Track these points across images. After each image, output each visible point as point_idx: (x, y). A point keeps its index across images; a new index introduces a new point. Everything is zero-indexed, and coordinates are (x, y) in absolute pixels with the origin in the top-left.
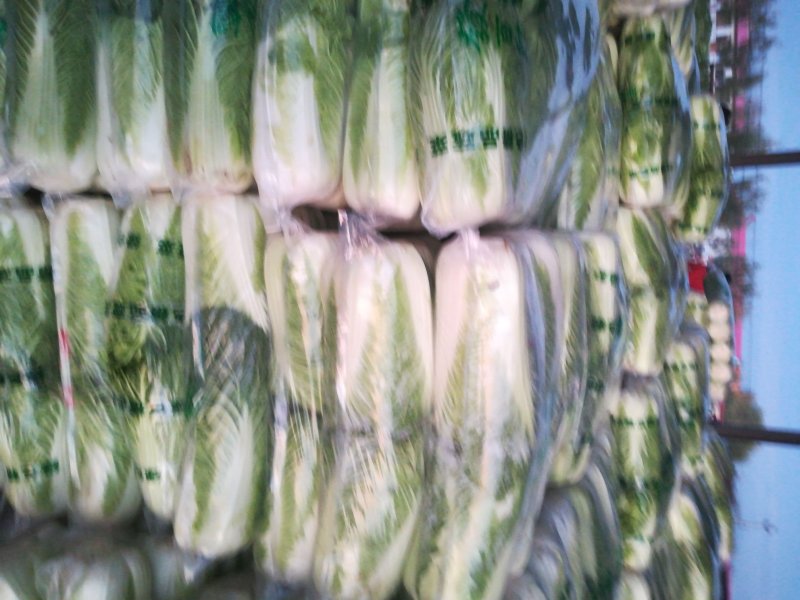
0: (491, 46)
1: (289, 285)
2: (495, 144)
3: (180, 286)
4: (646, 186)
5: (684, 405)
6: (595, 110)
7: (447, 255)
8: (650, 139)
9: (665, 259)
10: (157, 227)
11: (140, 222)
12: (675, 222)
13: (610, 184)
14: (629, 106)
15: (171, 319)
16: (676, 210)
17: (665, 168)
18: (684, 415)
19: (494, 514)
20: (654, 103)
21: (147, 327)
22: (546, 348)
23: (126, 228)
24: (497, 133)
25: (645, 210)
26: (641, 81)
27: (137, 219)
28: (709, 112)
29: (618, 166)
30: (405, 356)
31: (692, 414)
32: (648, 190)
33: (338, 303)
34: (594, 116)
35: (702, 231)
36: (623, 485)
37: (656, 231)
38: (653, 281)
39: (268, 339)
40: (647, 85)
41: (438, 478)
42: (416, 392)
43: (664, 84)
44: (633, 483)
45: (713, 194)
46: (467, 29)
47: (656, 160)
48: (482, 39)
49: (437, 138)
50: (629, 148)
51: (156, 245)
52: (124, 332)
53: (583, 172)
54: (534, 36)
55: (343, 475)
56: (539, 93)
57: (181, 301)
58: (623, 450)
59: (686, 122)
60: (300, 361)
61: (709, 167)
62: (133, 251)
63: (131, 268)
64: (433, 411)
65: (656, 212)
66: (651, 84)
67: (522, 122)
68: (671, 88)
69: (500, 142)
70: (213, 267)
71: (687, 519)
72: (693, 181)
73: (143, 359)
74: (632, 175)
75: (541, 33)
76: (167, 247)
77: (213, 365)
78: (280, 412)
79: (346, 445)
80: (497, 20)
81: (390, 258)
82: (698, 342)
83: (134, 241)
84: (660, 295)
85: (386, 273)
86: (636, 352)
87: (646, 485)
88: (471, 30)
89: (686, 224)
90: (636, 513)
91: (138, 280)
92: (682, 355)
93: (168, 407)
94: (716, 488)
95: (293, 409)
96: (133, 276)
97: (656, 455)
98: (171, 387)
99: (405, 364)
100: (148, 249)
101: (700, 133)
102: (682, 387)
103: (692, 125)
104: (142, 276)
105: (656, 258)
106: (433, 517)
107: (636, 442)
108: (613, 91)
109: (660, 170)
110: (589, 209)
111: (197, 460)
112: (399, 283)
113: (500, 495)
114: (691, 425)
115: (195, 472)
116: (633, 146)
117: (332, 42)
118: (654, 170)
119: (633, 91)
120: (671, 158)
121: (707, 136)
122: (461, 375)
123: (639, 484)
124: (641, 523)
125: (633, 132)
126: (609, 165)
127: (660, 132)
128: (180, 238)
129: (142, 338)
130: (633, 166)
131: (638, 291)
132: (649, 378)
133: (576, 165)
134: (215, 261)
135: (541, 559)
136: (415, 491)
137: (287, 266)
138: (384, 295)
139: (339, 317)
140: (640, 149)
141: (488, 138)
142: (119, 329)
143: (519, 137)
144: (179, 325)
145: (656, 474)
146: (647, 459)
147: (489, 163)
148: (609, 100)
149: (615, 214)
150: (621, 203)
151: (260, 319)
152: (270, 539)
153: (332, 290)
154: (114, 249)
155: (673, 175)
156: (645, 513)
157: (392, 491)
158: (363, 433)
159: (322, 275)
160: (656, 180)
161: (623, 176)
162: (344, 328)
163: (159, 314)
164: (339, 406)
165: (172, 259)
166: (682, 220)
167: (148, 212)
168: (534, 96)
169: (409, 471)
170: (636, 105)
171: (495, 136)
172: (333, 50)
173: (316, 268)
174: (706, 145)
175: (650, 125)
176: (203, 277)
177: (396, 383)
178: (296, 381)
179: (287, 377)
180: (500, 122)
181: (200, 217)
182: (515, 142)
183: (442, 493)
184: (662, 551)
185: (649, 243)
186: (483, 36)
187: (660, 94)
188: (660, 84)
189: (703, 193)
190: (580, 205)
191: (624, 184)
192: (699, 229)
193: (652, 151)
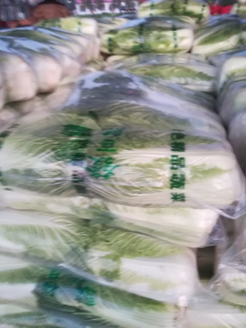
0: (114, 156)
2: (182, 159)
4: (182, 38)
8: (159, 38)
13: (181, 59)
14: (141, 49)
16: (192, 21)
17: (174, 29)
20: (141, 37)
24: (173, 156)
25: (195, 38)
26: (130, 43)
28: (145, 8)
29: (170, 55)
32: (185, 37)
37: (206, 32)
38: (236, 33)
40: (131, 40)
43: (132, 32)
45: (186, 3)
47: (170, 34)
48: (111, 163)
49: (172, 198)
50: (162, 49)
53: (179, 76)
54: (111, 120)
56: (145, 118)
59: (151, 19)
61: (172, 7)
65: (196, 32)
66: (132, 38)
68: (134, 28)
69: (180, 154)
72: (178, 14)
89: (199, 17)
101: (155, 12)
103: (151, 16)
105: (222, 31)
109: (175, 32)
110: (201, 73)
116: (162, 46)
118: (175, 35)
119: (135, 48)
120: (169, 26)
121: (157, 8)
125: (154, 47)
126: (169, 61)
127: (155, 33)
130: (172, 46)
131: (241, 41)
133: (174, 80)
140: (163, 43)
141: (178, 163)
143: (175, 137)
147: (195, 165)
148: (139, 62)
149: (197, 55)
150: (190, 52)
155: (178, 24)
160: (180, 33)
161: (176, 51)
166: (197, 19)
168: (147, 122)
170: (141, 46)
171: (175, 158)
174: (161, 8)
175: (151, 39)
180: (166, 153)
182: (179, 141)
185: (215, 35)
186: (109, 161)
187: (136, 33)
188: (133, 34)
189: (184, 8)
190: (198, 78)
191: (180, 50)
192: (203, 9)
193: (164, 36)
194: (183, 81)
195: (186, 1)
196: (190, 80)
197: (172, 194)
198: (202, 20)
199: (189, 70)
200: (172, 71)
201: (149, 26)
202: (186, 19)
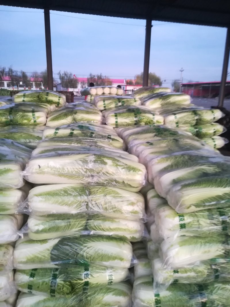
1: (43, 231)
3: (46, 270)
4: (38, 117)
5: (117, 104)
6: (5, 135)
7: (31, 180)
8: (23, 117)
9: (65, 111)
10: (24, 278)
11: (24, 285)
14: (11, 123)
15: (57, 273)
17: (33, 111)
18: (120, 104)
19: (111, 165)
20: (11, 115)
21: (59, 281)
22: (69, 151)
23: (26, 290)
25: (47, 118)
26: (3, 119)
27: (22, 286)
28: (19, 97)
29: (32, 127)
30: (63, 192)
31: (120, 102)
32: (40, 117)
33: (46, 214)
34: (7, 135)
36: (137, 124)
38: (71, 115)
39: (63, 238)
40: (4, 117)
41: (102, 181)
42: (75, 189)
43: (4, 112)
44: (136, 121)
45: (47, 95)
47: (30, 114)
50: (25, 123)
51: (32, 279)
52: (60, 289)
53: (25, 139)
55: (101, 211)
57: (51, 269)
58: (125, 124)
60: (69, 226)
61: (38, 97)
62: (33, 287)
63: (38, 287)
64: (83, 184)
65: (48, 114)
66: (4, 116)
68: (6, 110)
70: (38, 257)
71: (153, 103)
72: (43, 102)
73: (70, 282)
74: (35, 121)
76: (32, 275)
77: (70, 256)
78: (86, 233)
79: (92, 210)
81: (31, 198)
82: (97, 99)
83: (30, 287)
84: (76, 113)
85: (36, 199)
86: (94, 120)
87: (136, 117)
90: (145, 120)
91: (42, 284)
92: (101, 105)
93: (86, 272)
94: (147, 93)
95: (86, 228)
96: (40, 287)
97: (127, 114)
98: (80, 271)
99: (66, 192)
100: (32, 282)
101: (26, 99)
102: (110, 105)
103: (23, 102)
104: (41, 283)
105: (63, 114)
106: (114, 183)
107: (121, 120)
109: (34, 113)
111: (102, 261)
112: (40, 195)
113: (105, 163)
114: (124, 102)
115: (106, 261)
116: (25, 121)
118: (33, 115)
119: (6, 122)
120: (31, 110)
121: (28, 97)
122: (70, 176)
123: (135, 119)
124: (149, 118)
125: (20, 121)
127: (21, 113)
128: (30, 270)
129: (62, 282)
130: (32, 121)
131: (74, 119)
132: (104, 116)
133: (23, 141)
134: (36, 256)
135: (138, 151)
136: (106, 189)
137: (38, 232)
138: (44, 200)
139: (51, 213)
140: (25, 119)
142: (58, 291)
144: (59, 270)
145: (133, 114)
146: (128, 117)
150: (45, 125)
151: (56, 241)
152: (128, 236)
153: (42, 216)
154: (33, 295)
155: (36, 109)
156: (144, 118)
157: (105, 195)
158: (87, 205)
159: (39, 220)
160: (37, 114)
161: (35, 124)
162: (54, 211)
163: (55, 277)
164: (80, 212)
165: (36, 274)
167: (20, 282)
169: (100, 190)
170: (11, 121)
173: (39, 222)
174: (31, 97)
175: (18, 117)
176: (41, 261)
177: (71, 195)
178: (76, 228)
179: (75, 230)
181: (21, 263)
183: (106, 180)
184: (159, 112)
187: (8, 114)
188: (4, 114)
189: (46, 98)
190: (36, 139)
191: (38, 124)
192: (59, 100)
193: (27, 115)
194: (27, 141)
195: (47, 94)
196: (32, 140)
198: (60, 105)
199: (31, 135)
200: (21, 135)
201: (17, 109)
202: (46, 106)
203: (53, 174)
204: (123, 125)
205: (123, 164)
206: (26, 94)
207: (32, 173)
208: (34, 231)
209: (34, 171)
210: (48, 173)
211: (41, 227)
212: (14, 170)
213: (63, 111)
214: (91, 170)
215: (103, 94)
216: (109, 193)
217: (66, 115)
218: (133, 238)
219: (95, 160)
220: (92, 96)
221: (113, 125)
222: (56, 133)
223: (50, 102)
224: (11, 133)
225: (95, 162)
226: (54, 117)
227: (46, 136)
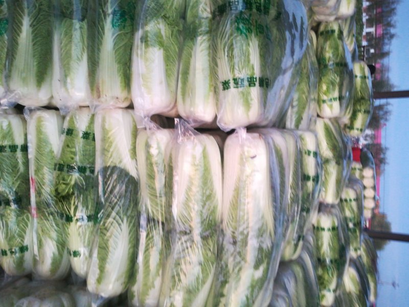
0: (253, 35)
1: (149, 156)
2: (255, 84)
3: (93, 155)
4: (331, 107)
5: (351, 220)
6: (305, 68)
7: (230, 141)
8: (333, 84)
9: (341, 145)
10: (82, 125)
11: (73, 122)
12: (345, 125)
13: (313, 105)
14: (322, 67)
15: (88, 173)
16: (346, 120)
17: (341, 98)
18: (351, 225)
19: (253, 276)
20: (335, 65)
21: (75, 176)
22: (281, 190)
23: (66, 125)
24: (256, 78)
25: (330, 119)
26: (329, 54)
27: (72, 121)
28: (362, 70)
29: (316, 97)
30: (208, 193)
31: (355, 225)
32: (332, 109)
33: (174, 165)
34: (305, 71)
35: (359, 130)
36: (319, 262)
37: (336, 130)
38: (334, 156)
39: (137, 183)
40: (331, 55)
41: (225, 258)
42: (213, 212)
43: (340, 55)
44: (325, 261)
45: (365, 112)
46: (241, 26)
47: (336, 94)
48: (249, 32)
49: (225, 81)
50: (322, 87)
51: (81, 135)
52: (64, 179)
53: (299, 100)
54: (275, 31)
55: (175, 256)
56: (277, 59)
57: (93, 163)
58: (320, 244)
59: (351, 76)
60: (154, 195)
61: (363, 98)
62: (69, 137)
63: (68, 146)
64: (222, 222)
65: (336, 120)
66: (333, 55)
67: (268, 74)
68: (343, 58)
69: (257, 83)
70: (110, 146)
71: (352, 279)
72: (354, 105)
73: (73, 194)
74: (324, 101)
75: (278, 29)
76: (86, 135)
77: (109, 196)
78: (143, 222)
79: (177, 240)
80: (256, 22)
81: (200, 142)
82: (358, 187)
83: (70, 132)
84: (338, 163)
85: (199, 150)
86: (326, 192)
87: (331, 261)
88: (243, 27)
89: (351, 127)
90: (326, 277)
91: (72, 153)
92: (350, 194)
93: (85, 217)
94: (367, 262)
95: (150, 220)
96: (69, 149)
97: (337, 247)
98: (87, 208)
99: (208, 197)
100: (77, 136)
101: (358, 81)
102: (349, 210)
103: (354, 76)
104: (73, 150)
105: (336, 143)
106: (221, 278)
107: (326, 238)
108: (314, 59)
109: (338, 100)
110: (302, 118)
111: (99, 247)
112: (205, 155)
113: (256, 267)
114: (355, 231)
115: (99, 253)
116: (324, 87)
117: (172, 32)
118: (335, 99)
119: (324, 59)
120: (343, 94)
121: (362, 83)
122: (236, 203)
123: (328, 261)
124: (330, 282)
125: (323, 80)
126: (312, 97)
127: (338, 80)
128: (93, 131)
129: (73, 183)
130: (325, 98)
131: (327, 161)
132: (333, 206)
133: (296, 96)
134: (111, 143)
135: (277, 300)
136: (213, 263)
137: (148, 146)
138: (197, 162)
139: (174, 173)
140: (328, 88)
141: (251, 82)
142: (61, 176)
143: (267, 80)
144: (92, 175)
145: (337, 256)
146: (332, 248)
147: (251, 94)
148: (312, 63)
149: (315, 122)
150: (318, 116)
151: (133, 173)
152: (136, 288)
153: (171, 158)
154: (60, 136)
155: (344, 101)
156: (331, 276)
157: (200, 264)
158: (186, 233)
159: (165, 151)
160: (336, 104)
161: (319, 102)
162: (176, 178)
163: (82, 170)
164: (174, 220)
165: (89, 141)
166: (349, 125)
167: (77, 117)
168: (275, 60)
169: (210, 254)
170: (326, 66)
171: (255, 80)
172: (173, 36)
173: (163, 147)
174: (361, 87)
175: (332, 77)
176: (105, 151)
177: (203, 207)
178: (151, 206)
179: (147, 203)
180: (257, 74)
181: (104, 120)
182: (265, 83)
183: (227, 266)
184: (340, 296)
185: (332, 136)
186: (249, 30)
187: (338, 61)
188: (338, 56)
189: (360, 111)
190: (297, 116)
191: (320, 106)
192: (358, 129)
193: (334, 90)
194: (295, 103)
195: (367, 112)
196: (295, 109)
197: (229, 80)
198: (347, 130)
199: (304, 108)
200: (304, 93)
201: (344, 73)
202: (349, 113)
203: (239, 180)
204: (317, 239)
205: (254, 296)
206: (367, 80)
207: (242, 146)
208: (149, 140)
209: (246, 149)
210: (242, 171)
211: (154, 151)
212: (248, 115)
213: (341, 142)
214: (245, 243)
215: (365, 188)
216: (204, 270)
217: (334, 148)
218: (133, 296)
219: (264, 249)
220: (361, 170)
221: (318, 222)
222: (309, 153)
223: (354, 117)
224: (308, 78)
225: (260, 249)
226: (331, 129)
227: (303, 137)
